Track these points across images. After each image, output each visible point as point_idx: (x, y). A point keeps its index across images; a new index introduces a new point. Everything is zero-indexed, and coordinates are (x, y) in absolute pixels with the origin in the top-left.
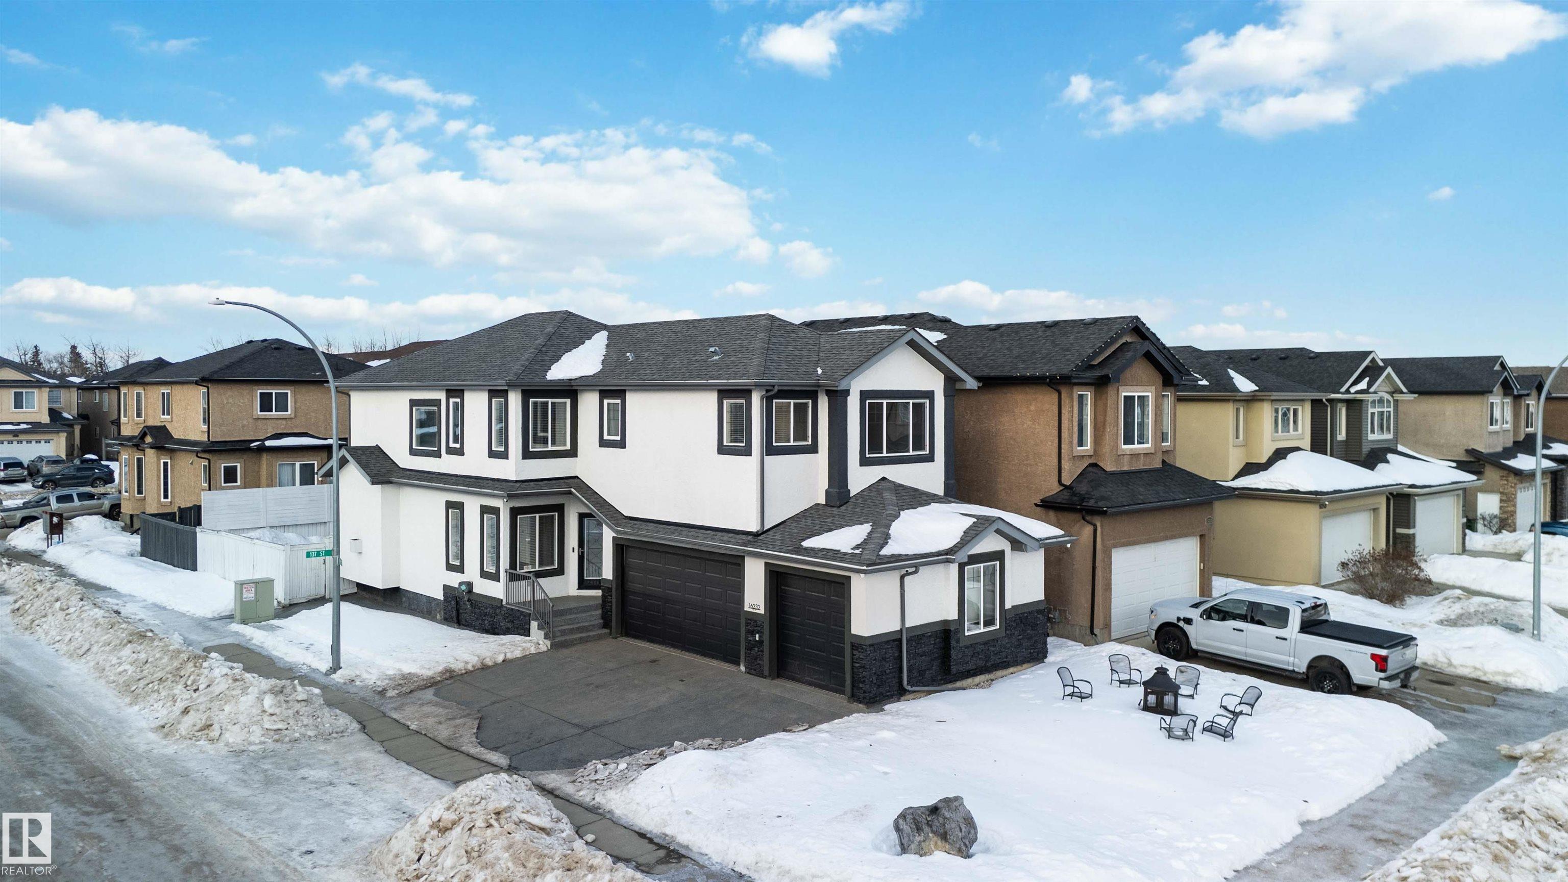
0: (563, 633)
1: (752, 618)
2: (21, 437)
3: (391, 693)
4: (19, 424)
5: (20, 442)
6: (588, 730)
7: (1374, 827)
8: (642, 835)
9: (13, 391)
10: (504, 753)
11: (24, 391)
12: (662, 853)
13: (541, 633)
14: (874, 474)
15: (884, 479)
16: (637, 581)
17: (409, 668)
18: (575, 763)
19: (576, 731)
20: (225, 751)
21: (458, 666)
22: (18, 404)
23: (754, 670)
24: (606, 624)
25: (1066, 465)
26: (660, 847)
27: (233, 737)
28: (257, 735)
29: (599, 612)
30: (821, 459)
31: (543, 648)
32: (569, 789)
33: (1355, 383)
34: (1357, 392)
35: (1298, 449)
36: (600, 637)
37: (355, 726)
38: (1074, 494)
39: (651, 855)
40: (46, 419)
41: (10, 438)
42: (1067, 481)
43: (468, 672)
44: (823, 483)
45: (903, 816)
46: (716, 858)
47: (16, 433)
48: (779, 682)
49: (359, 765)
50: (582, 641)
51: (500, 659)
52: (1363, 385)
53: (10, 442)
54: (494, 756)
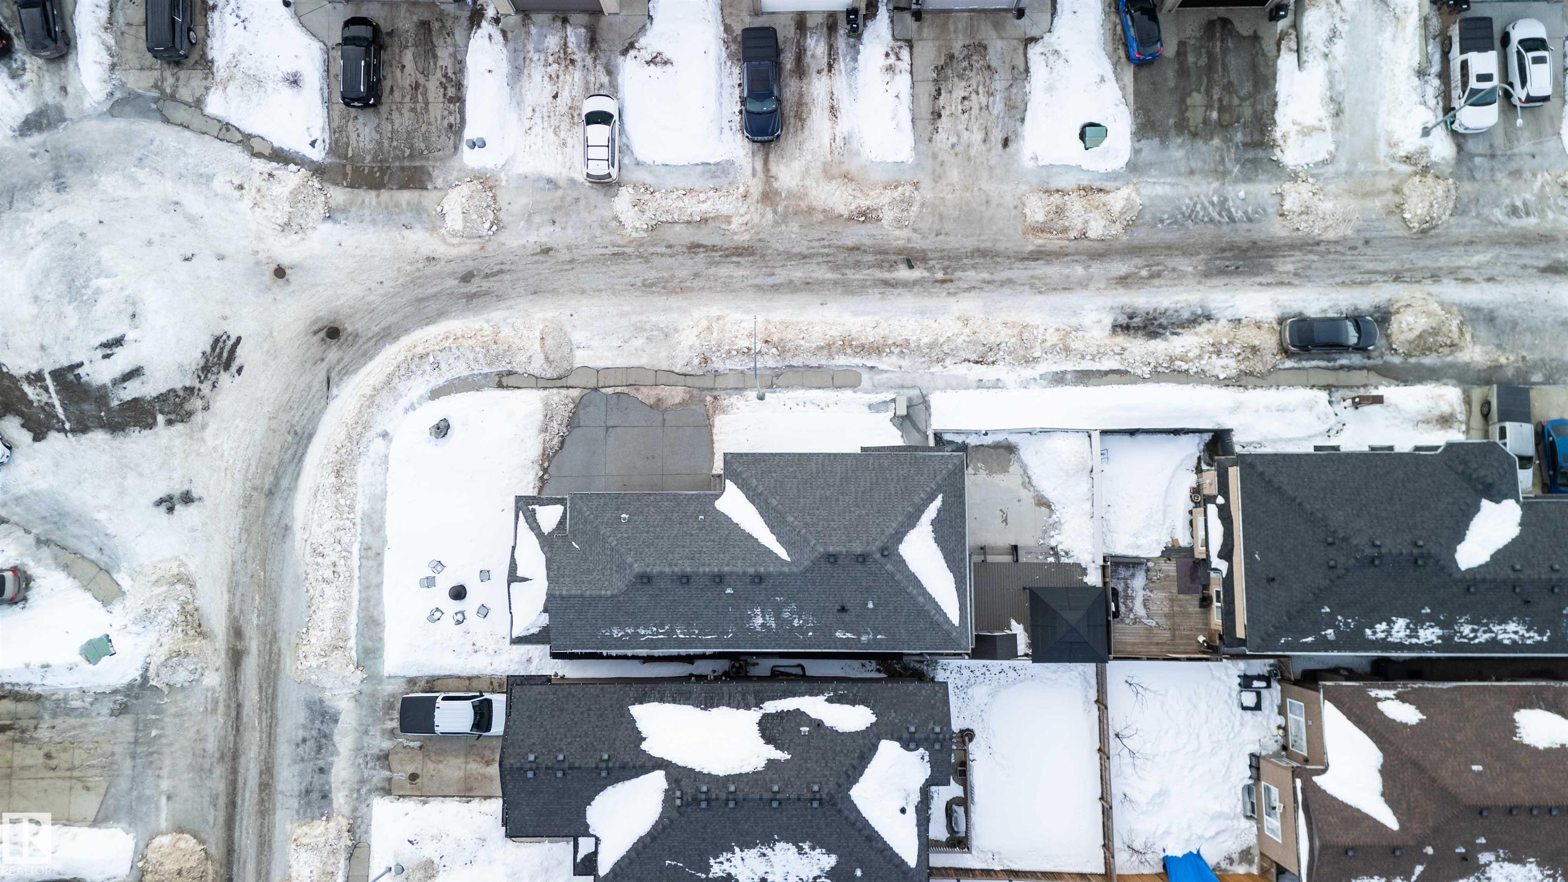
6: (607, 428)
7: (373, 558)
10: (610, 395)
12: (505, 384)
19: (610, 424)
26: (509, 386)
37: (677, 371)
39: (506, 381)
46: (489, 391)
54: (610, 391)
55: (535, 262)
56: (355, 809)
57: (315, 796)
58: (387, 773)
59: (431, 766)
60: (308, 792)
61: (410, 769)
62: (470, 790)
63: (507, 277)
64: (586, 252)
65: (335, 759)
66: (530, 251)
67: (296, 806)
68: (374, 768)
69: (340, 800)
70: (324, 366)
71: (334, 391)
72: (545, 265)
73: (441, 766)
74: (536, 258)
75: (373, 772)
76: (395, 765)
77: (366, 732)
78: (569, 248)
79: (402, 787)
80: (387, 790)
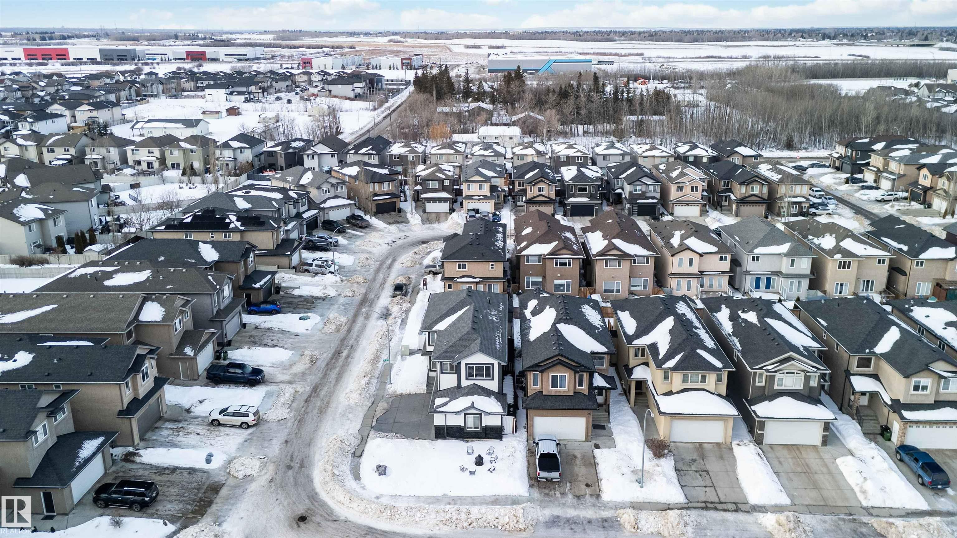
3: (388, 396)
6: (394, 422)
8: (363, 450)
9: (479, 184)
10: (378, 422)
11: (482, 184)
14: (470, 382)
15: (474, 384)
18: (379, 431)
21: (404, 393)
22: (480, 189)
25: (529, 391)
26: (361, 454)
31: (424, 392)
32: (370, 437)
33: (770, 365)
34: (765, 370)
37: (370, 405)
38: (526, 400)
39: (358, 455)
40: (489, 194)
42: (528, 395)
43: (406, 395)
46: (361, 459)
47: (479, 200)
49: (359, 415)
51: (414, 393)
52: (771, 367)
53: (477, 203)
54: (375, 422)
55: (292, 446)
56: (612, 508)
57: (606, 524)
58: (587, 496)
59: (580, 479)
60: (604, 527)
61: (583, 487)
62: (591, 464)
65: (581, 517)
66: (284, 447)
67: (613, 532)
68: (585, 501)
69: (606, 514)
70: (323, 523)
71: (342, 518)
72: (295, 442)
73: (580, 475)
74: (289, 445)
75: (588, 501)
76: (583, 493)
77: (564, 504)
78: (288, 435)
79: (595, 490)
80: (598, 496)
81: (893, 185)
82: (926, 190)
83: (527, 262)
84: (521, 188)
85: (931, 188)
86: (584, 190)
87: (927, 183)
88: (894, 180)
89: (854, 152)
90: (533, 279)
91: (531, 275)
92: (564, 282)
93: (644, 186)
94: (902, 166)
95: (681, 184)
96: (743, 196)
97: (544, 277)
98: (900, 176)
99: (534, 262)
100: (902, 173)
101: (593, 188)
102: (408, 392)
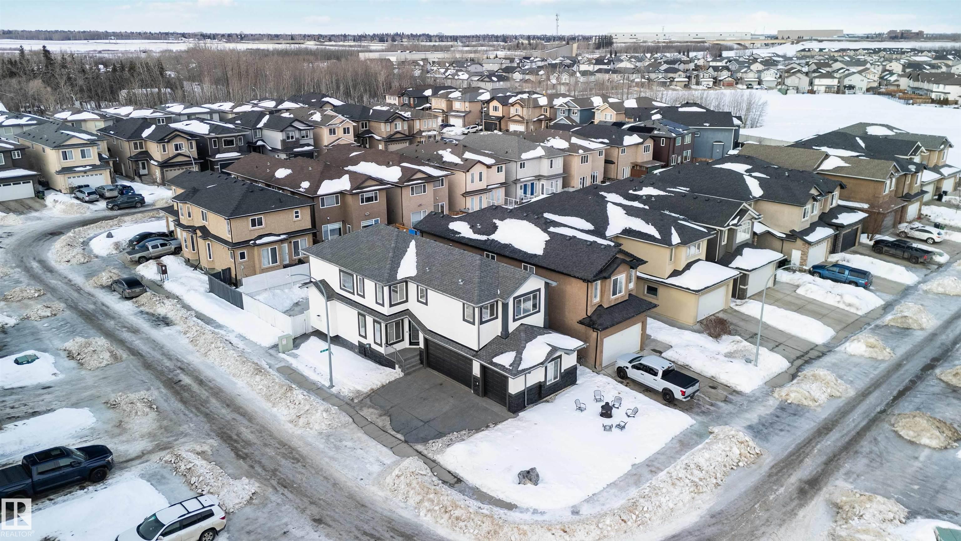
0: (407, 369)
1: (475, 377)
2: (88, 173)
3: (356, 401)
4: (85, 166)
5: (88, 176)
6: (425, 423)
7: (653, 466)
8: (449, 472)
9: (80, 149)
10: (402, 434)
11: (85, 149)
12: (456, 479)
13: (400, 370)
14: (518, 323)
15: (522, 324)
16: (432, 349)
17: (359, 388)
18: (425, 441)
19: (422, 423)
20: (316, 433)
21: (375, 387)
22: (83, 156)
23: (476, 392)
24: (422, 363)
25: (589, 309)
26: (455, 477)
27: (317, 427)
28: (324, 427)
29: (418, 357)
30: (499, 320)
31: (401, 376)
32: (425, 452)
33: (733, 219)
34: (732, 225)
35: (699, 260)
36: (420, 369)
37: (351, 420)
38: (591, 320)
39: (453, 480)
40: (98, 163)
41: (83, 174)
42: (589, 314)
43: (378, 389)
44: (500, 329)
45: (520, 474)
46: (471, 482)
47: (85, 172)
48: (485, 399)
49: (359, 438)
50: (414, 371)
51: (388, 382)
52: (735, 221)
53: (83, 176)
54: (399, 436)
55: (334, 520)
57: (790, 411)
58: (730, 396)
60: (794, 415)
63: (366, 527)
64: (298, 501)
66: (328, 530)
67: (807, 414)
72: (332, 514)
74: (331, 523)
78: (303, 511)
80: (735, 392)
81: (464, 122)
82: (500, 119)
83: (323, 205)
84: (139, 150)
85: (503, 117)
86: (231, 143)
87: (499, 114)
88: (464, 116)
89: (412, 99)
90: (330, 227)
91: (329, 222)
92: (372, 222)
93: (297, 132)
94: (467, 104)
95: (332, 127)
96: (388, 134)
97: (344, 222)
98: (468, 113)
99: (330, 204)
100: (468, 110)
101: (240, 139)
102: (379, 384)
